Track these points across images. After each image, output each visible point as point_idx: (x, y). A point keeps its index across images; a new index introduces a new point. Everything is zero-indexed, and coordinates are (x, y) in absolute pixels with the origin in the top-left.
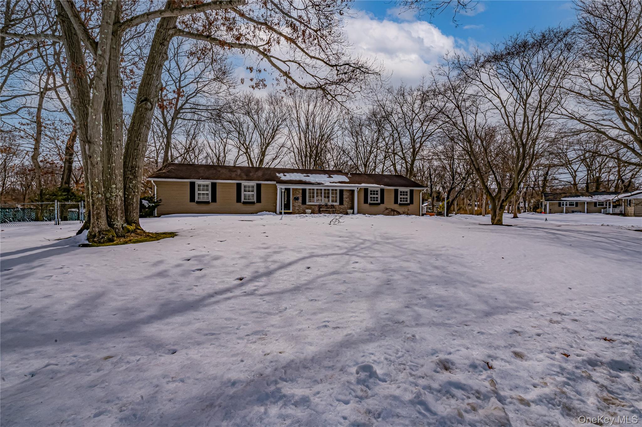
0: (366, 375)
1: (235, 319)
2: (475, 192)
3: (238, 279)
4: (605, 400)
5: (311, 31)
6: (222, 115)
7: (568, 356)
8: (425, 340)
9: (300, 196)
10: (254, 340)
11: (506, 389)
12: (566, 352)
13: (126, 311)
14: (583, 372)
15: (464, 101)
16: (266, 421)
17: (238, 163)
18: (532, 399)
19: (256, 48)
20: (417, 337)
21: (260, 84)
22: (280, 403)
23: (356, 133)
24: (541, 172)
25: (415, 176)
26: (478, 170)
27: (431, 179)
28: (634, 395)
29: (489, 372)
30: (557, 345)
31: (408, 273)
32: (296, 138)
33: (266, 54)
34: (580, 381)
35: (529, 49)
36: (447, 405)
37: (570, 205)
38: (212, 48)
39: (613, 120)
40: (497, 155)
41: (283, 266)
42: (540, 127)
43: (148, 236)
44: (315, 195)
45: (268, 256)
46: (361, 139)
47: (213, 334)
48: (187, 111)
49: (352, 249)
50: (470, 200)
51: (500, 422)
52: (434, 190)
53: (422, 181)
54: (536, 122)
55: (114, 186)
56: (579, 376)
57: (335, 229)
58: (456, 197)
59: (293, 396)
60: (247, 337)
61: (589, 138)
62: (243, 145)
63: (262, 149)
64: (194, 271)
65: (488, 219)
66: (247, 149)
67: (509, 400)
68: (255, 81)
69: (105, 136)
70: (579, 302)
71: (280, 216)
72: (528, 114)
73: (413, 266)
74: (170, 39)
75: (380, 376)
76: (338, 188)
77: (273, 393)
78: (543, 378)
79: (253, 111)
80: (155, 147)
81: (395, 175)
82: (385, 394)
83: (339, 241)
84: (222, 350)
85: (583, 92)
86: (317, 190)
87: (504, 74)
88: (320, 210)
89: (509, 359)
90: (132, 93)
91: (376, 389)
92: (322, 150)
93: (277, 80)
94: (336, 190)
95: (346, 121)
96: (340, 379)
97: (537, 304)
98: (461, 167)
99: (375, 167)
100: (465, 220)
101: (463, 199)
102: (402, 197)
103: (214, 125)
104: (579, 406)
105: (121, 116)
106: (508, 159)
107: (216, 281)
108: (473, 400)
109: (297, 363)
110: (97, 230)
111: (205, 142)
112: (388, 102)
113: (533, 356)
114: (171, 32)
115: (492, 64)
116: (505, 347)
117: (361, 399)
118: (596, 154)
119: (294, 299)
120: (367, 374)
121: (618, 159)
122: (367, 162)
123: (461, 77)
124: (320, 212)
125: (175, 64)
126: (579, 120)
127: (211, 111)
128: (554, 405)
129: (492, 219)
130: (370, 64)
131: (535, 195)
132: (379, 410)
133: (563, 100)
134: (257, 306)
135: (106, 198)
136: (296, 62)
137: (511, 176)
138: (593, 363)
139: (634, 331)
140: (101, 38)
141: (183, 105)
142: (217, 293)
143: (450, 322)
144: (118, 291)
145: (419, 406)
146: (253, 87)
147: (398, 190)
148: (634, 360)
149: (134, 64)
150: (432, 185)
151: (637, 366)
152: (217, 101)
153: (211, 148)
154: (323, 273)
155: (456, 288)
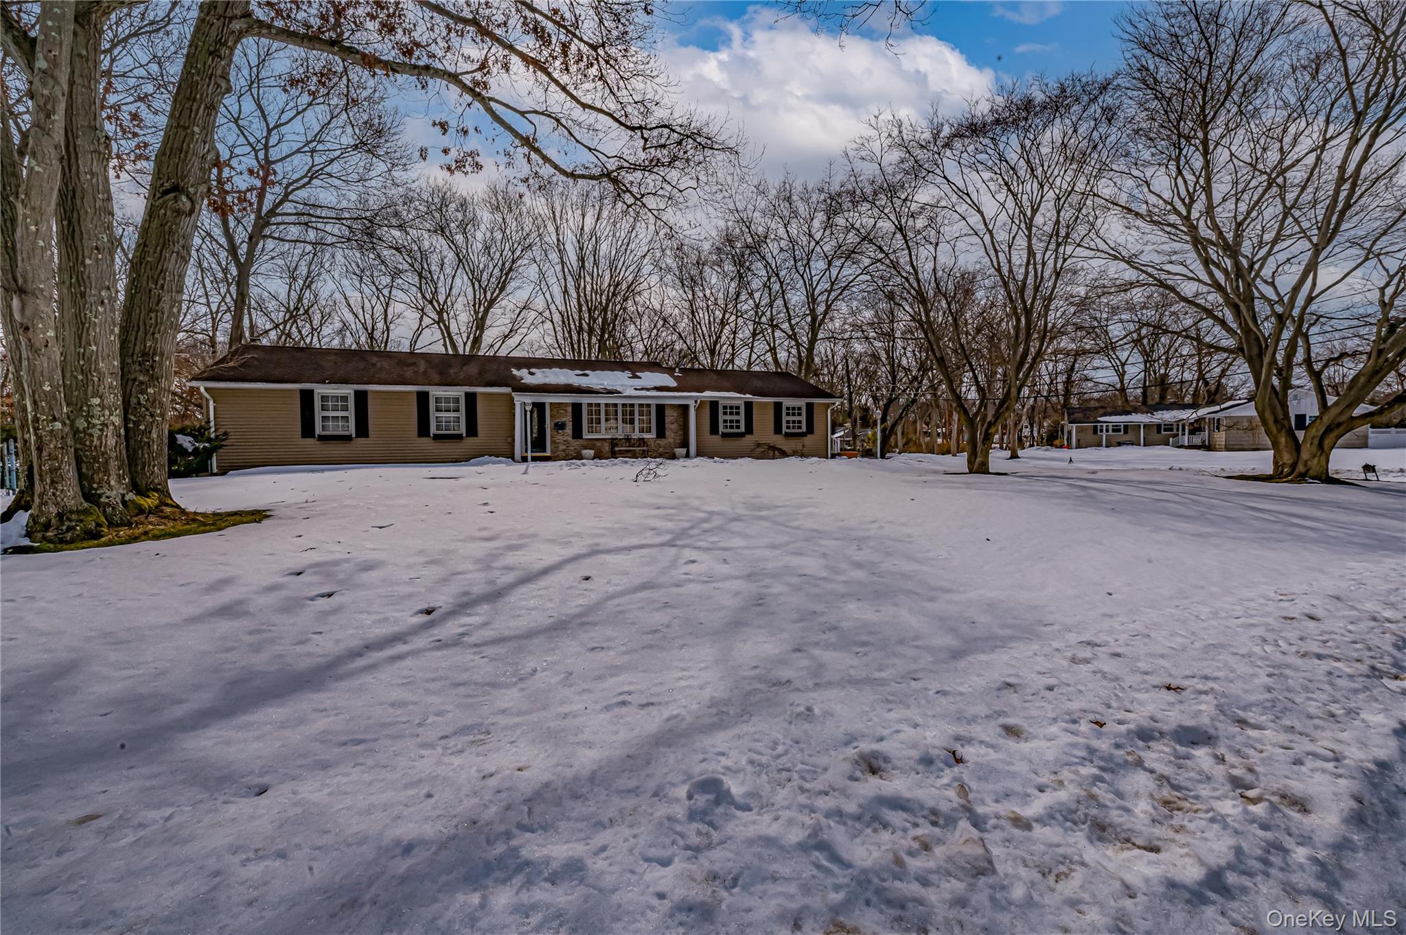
0: (707, 800)
1: (416, 703)
2: (938, 406)
3: (421, 612)
4: (1166, 803)
5: (583, 47)
6: (378, 232)
7: (1101, 725)
8: (832, 715)
9: (568, 419)
10: (459, 746)
11: (988, 800)
12: (1099, 718)
13: (135, 703)
14: (1128, 753)
15: (912, 216)
16: (482, 924)
17: (419, 345)
18: (1036, 816)
19: (454, 78)
20: (817, 711)
21: (465, 163)
22: (518, 880)
23: (690, 280)
24: (1061, 366)
25: (817, 375)
26: (941, 361)
27: (849, 379)
28: (1215, 789)
29: (956, 769)
30: (1084, 705)
31: (799, 579)
32: (557, 290)
33: (479, 94)
34: (1122, 772)
35: (1036, 115)
36: (873, 844)
37: (1114, 431)
38: (346, 69)
39: (1188, 262)
40: (979, 330)
41: (529, 578)
42: (1058, 275)
43: (194, 520)
44: (603, 417)
45: (494, 556)
46: (701, 295)
47: (359, 742)
48: (287, 219)
49: (683, 533)
50: (927, 424)
51: (974, 867)
52: (856, 403)
53: (832, 385)
54: (1051, 263)
55: (96, 401)
56: (1121, 761)
57: (646, 491)
58: (901, 417)
59: (547, 861)
60: (443, 742)
61: (1148, 297)
62: (431, 302)
63: (476, 313)
64: (312, 599)
65: (960, 461)
66: (440, 313)
67: (992, 822)
68: (453, 154)
69: (66, 277)
70: (1124, 619)
71: (523, 466)
72: (1034, 247)
73: (812, 565)
74: (236, 42)
75: (738, 799)
76: (653, 402)
77: (500, 859)
78: (1056, 773)
79: (452, 225)
80: (208, 305)
81: (776, 373)
82: (749, 834)
83: (655, 517)
84: (381, 777)
85: (1133, 206)
86: (607, 405)
87: (990, 163)
88: (613, 450)
89: (994, 741)
90: (139, 171)
91: (730, 828)
92: (616, 316)
93: (507, 154)
94: (649, 406)
95: (668, 252)
96: (651, 814)
97: (1048, 629)
98: (909, 354)
99: (733, 355)
100: (917, 465)
101: (915, 422)
102: (791, 418)
103: (358, 255)
104: (1120, 820)
105: (110, 227)
106: (999, 340)
107: (367, 620)
108: (925, 830)
109: (556, 790)
110: (53, 510)
111: (337, 296)
112: (757, 214)
113: (1039, 730)
114: (237, 25)
115: (967, 141)
116: (987, 717)
117: (696, 851)
118: (1159, 329)
119: (553, 649)
120: (711, 797)
121: (1198, 339)
122: (715, 344)
123: (906, 166)
124: (614, 455)
125: (254, 107)
126: (1128, 263)
127: (348, 223)
128: (1075, 823)
129: (969, 462)
130: (716, 129)
131: (1050, 411)
132: (735, 871)
133: (1100, 221)
134: (466, 670)
135: (76, 432)
136: (549, 116)
137: (1005, 375)
138: (1145, 735)
139: (1219, 669)
140: (45, 30)
141: (277, 206)
142: (369, 647)
143: (883, 675)
144: (113, 656)
145: (817, 854)
146: (449, 169)
147: (781, 403)
148: (1216, 723)
149: (140, 99)
150: (850, 394)
151: (1221, 733)
152: (362, 200)
153: (352, 310)
154: (619, 588)
155: (896, 605)
